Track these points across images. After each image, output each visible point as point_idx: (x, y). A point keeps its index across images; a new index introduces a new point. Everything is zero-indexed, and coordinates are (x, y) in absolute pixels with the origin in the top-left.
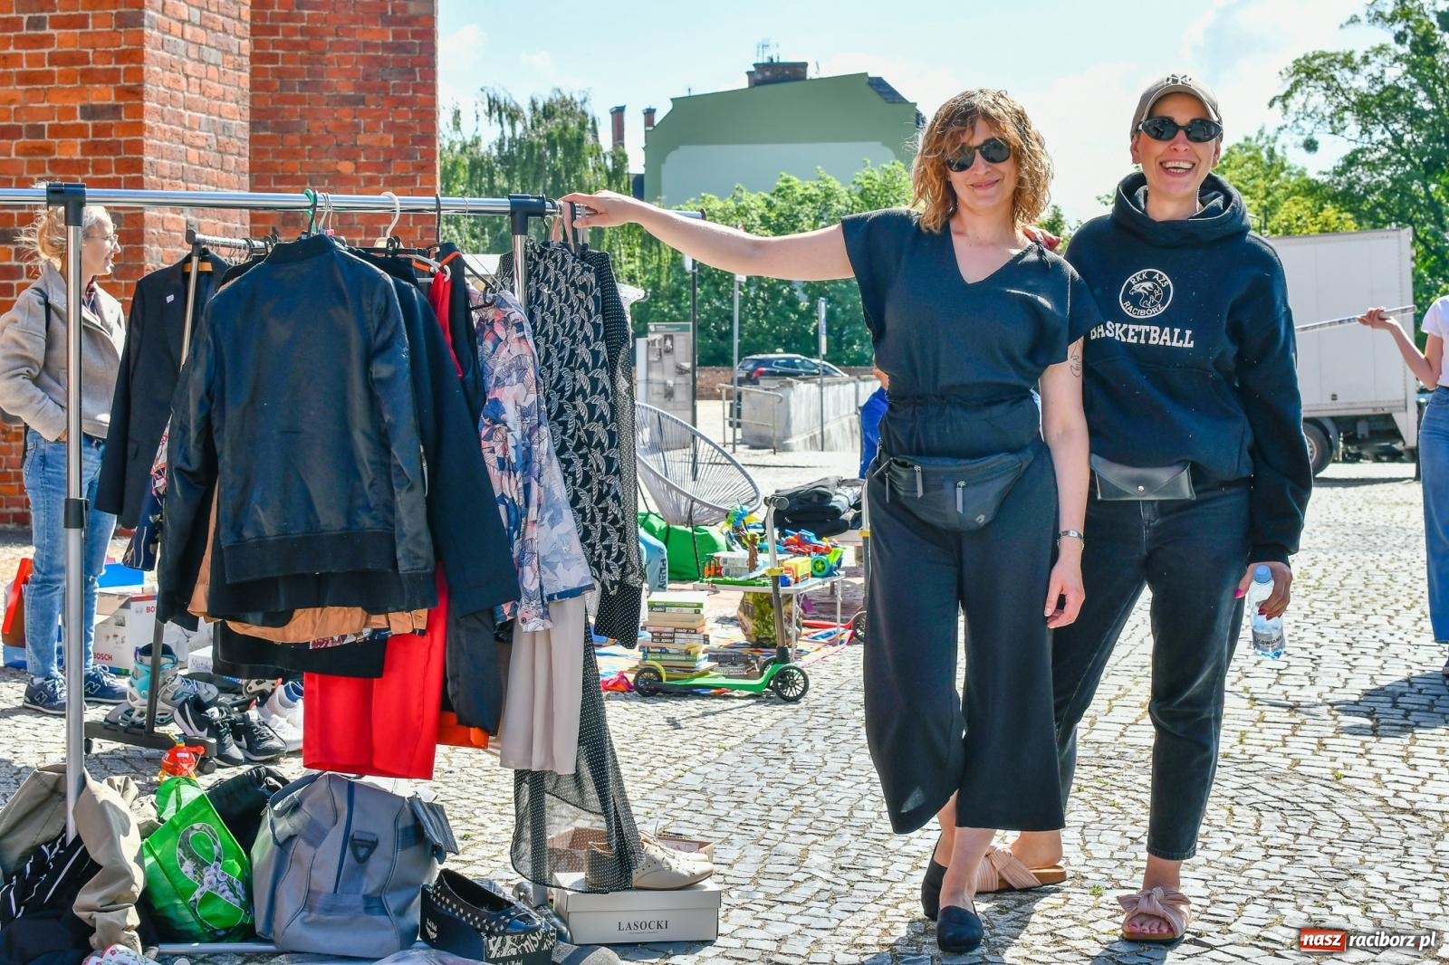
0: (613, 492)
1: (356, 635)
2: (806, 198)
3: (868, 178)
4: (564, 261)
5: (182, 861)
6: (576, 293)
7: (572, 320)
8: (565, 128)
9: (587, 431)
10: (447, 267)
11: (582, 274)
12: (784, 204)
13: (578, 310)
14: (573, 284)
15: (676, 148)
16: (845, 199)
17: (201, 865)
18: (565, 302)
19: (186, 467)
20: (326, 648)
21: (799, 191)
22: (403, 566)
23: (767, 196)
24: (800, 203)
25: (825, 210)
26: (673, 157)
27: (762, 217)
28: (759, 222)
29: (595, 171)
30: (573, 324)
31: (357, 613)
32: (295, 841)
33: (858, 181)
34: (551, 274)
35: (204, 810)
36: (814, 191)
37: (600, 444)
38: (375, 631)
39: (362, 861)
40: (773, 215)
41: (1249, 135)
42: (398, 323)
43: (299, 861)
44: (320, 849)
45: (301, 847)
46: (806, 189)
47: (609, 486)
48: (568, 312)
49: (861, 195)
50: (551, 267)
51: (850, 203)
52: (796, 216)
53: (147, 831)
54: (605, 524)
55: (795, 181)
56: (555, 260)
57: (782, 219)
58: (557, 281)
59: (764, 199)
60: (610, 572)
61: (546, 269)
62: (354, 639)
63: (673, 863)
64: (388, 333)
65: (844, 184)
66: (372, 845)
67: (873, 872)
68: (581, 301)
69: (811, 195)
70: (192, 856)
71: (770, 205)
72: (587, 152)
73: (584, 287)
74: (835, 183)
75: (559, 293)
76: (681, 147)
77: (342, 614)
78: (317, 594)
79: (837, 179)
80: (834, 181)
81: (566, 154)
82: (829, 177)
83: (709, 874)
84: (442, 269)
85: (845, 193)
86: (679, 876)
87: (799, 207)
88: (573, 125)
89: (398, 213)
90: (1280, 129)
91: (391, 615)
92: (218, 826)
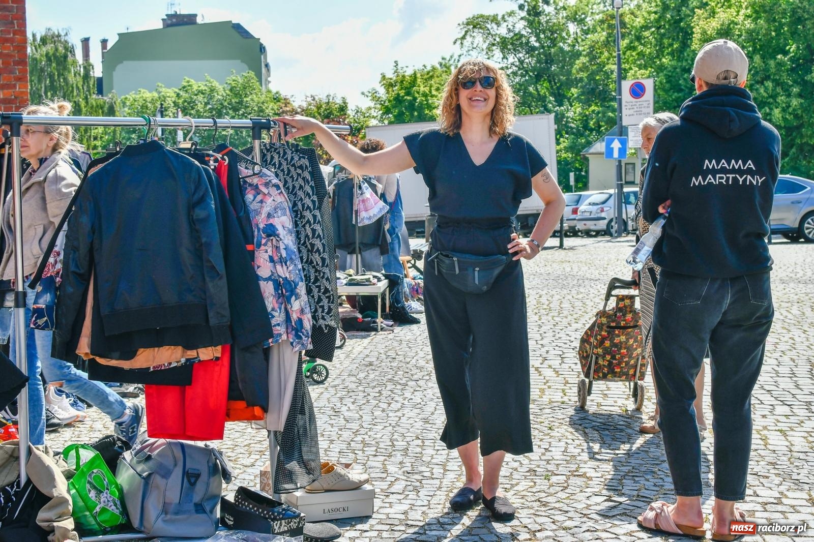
0: (326, 276)
1: (178, 362)
2: (199, 92)
3: (234, 81)
4: (285, 153)
5: (90, 491)
6: (295, 170)
7: (293, 185)
8: (57, 50)
9: (311, 244)
10: (225, 157)
11: (299, 159)
12: (187, 95)
13: (297, 179)
14: (293, 165)
15: (122, 62)
16: (222, 92)
17: (99, 492)
18: (288, 175)
19: (78, 271)
20: (161, 370)
21: (195, 88)
22: (213, 321)
23: (177, 90)
24: (196, 95)
25: (211, 99)
26: (119, 68)
27: (174, 102)
28: (173, 105)
29: (75, 75)
30: (294, 187)
31: (179, 349)
32: (153, 477)
33: (229, 82)
34: (276, 160)
35: (98, 462)
36: (203, 88)
37: (318, 250)
38: (187, 360)
39: (193, 484)
40: (181, 101)
41: (445, 57)
42: (207, 188)
43: (157, 487)
44: (170, 480)
45: (157, 479)
46: (199, 87)
47: (324, 273)
48: (290, 181)
49: (231, 90)
50: (276, 157)
51: (225, 95)
52: (194, 102)
53: (69, 476)
54: (320, 294)
55: (193, 82)
56: (279, 153)
57: (186, 104)
58: (280, 164)
59: (175, 92)
60: (325, 320)
61: (272, 158)
62: (176, 364)
63: (350, 476)
64: (201, 194)
65: (220, 84)
66: (198, 476)
67: (425, 474)
68: (299, 175)
69: (202, 90)
70: (95, 488)
71: (178, 95)
72: (70, 63)
73: (301, 167)
74: (216, 84)
75: (283, 170)
76: (125, 62)
77: (170, 351)
78: (157, 340)
79: (217, 81)
80: (215, 82)
81: (58, 64)
82: (212, 80)
83: (367, 481)
84: (223, 159)
85: (222, 89)
86: (353, 482)
87: (195, 97)
88: (61, 49)
89: (194, 128)
90: (460, 56)
91: (200, 350)
92: (106, 470)
